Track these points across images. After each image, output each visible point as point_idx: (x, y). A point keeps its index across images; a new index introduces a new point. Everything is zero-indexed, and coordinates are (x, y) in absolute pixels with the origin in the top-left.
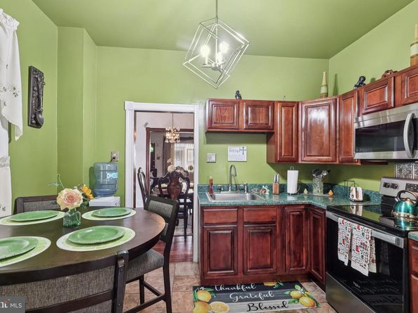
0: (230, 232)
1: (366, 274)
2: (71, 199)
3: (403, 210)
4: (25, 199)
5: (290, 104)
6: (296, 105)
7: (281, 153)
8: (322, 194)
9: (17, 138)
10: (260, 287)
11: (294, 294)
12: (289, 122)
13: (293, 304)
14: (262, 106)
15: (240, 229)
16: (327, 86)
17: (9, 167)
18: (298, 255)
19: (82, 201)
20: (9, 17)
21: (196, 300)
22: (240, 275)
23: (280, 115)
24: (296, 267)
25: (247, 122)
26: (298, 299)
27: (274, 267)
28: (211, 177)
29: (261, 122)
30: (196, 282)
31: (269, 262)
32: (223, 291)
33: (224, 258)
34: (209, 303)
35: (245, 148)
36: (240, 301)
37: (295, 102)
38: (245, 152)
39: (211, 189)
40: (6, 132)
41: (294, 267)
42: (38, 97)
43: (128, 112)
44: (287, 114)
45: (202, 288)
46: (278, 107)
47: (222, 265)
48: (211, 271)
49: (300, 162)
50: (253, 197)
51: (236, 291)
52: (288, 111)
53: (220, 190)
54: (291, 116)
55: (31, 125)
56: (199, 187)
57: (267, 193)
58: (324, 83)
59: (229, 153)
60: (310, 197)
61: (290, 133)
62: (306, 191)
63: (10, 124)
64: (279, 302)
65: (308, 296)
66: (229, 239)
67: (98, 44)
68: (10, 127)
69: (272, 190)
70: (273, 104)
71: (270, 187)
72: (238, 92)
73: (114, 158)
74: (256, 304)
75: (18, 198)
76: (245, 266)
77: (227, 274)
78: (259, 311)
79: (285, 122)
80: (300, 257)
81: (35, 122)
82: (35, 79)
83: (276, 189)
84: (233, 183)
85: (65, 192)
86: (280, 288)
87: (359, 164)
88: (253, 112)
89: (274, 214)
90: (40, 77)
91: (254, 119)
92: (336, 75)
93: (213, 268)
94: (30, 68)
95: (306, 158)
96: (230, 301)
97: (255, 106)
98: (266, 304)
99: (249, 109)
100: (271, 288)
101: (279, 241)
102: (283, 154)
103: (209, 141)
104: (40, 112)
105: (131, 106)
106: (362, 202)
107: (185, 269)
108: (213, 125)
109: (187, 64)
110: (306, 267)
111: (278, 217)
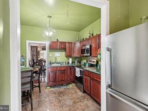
3: (87, 65)
5: (70, 43)
8: (77, 64)
11: (69, 85)
15: (57, 72)
16: (78, 39)
21: (46, 88)
23: (67, 45)
25: (59, 47)
29: (62, 47)
31: (64, 79)
33: (53, 79)
34: (49, 89)
36: (57, 88)
38: (59, 54)
48: (50, 82)
49: (72, 56)
53: (53, 63)
59: (55, 54)
62: (74, 63)
64: (65, 87)
65: (72, 85)
69: (66, 63)
70: (66, 42)
74: (60, 88)
76: (58, 80)
84: (56, 62)
97: (61, 43)
101: (66, 74)
103: (50, 51)
106: (83, 64)
108: (51, 47)
111: (66, 69)
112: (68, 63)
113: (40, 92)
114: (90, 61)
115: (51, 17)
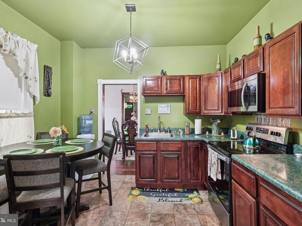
0: (152, 156)
1: (215, 180)
2: (55, 132)
3: (247, 143)
4: (42, 133)
5: (195, 77)
6: (199, 77)
7: (189, 109)
8: (218, 135)
9: (37, 103)
10: (172, 190)
11: (191, 196)
12: (194, 88)
13: (187, 201)
14: (176, 79)
15: (159, 154)
16: (220, 64)
17: (33, 117)
18: (196, 173)
19: (61, 133)
20: (32, 44)
21: (131, 194)
22: (159, 182)
23: (188, 84)
24: (195, 180)
25: (167, 89)
26: (191, 199)
27: (180, 179)
28: (146, 124)
29: (176, 89)
30: (135, 185)
31: (177, 175)
32: (148, 191)
33: (149, 171)
34: (137, 196)
35: (169, 105)
36: (155, 197)
37: (198, 75)
38: (169, 108)
39: (147, 130)
40: (32, 100)
41: (193, 180)
42: (49, 81)
43: (99, 86)
44: (193, 83)
45: (137, 189)
46: (187, 79)
47: (148, 176)
48: (141, 178)
49: (202, 114)
50: (172, 136)
51: (156, 192)
52: (194, 81)
53: (152, 131)
54: (195, 84)
55: (45, 95)
56: (140, 129)
57: (181, 134)
58: (218, 62)
59: (159, 109)
60: (210, 137)
61: (195, 95)
62: (207, 133)
63: (34, 96)
64: (179, 199)
65: (199, 197)
66: (152, 160)
67: (83, 47)
68: (34, 97)
69: (185, 132)
70: (184, 77)
71: (184, 130)
72: (163, 70)
73: (92, 112)
74: (164, 199)
75: (38, 133)
76: (162, 177)
77: (151, 181)
78: (165, 202)
79: (191, 88)
80: (197, 174)
81: (47, 94)
82: (47, 72)
83: (187, 131)
84: (162, 127)
85: (53, 128)
86: (184, 192)
87: (231, 115)
88: (170, 83)
89: (180, 146)
90: (50, 70)
91: (171, 87)
92: (230, 56)
93: (142, 177)
94: (44, 66)
95: (206, 112)
96: (150, 196)
97: (172, 79)
98: (170, 199)
99: (168, 81)
100: (178, 192)
101: (183, 163)
102: (190, 109)
103: (146, 102)
104: (50, 89)
105: (101, 82)
106: (237, 139)
107: (131, 179)
108: (146, 92)
109: (116, 62)
110: (201, 180)
111: (183, 148)
112: (192, 132)
113: (111, 204)
114: (259, 130)
115: (134, 9)
